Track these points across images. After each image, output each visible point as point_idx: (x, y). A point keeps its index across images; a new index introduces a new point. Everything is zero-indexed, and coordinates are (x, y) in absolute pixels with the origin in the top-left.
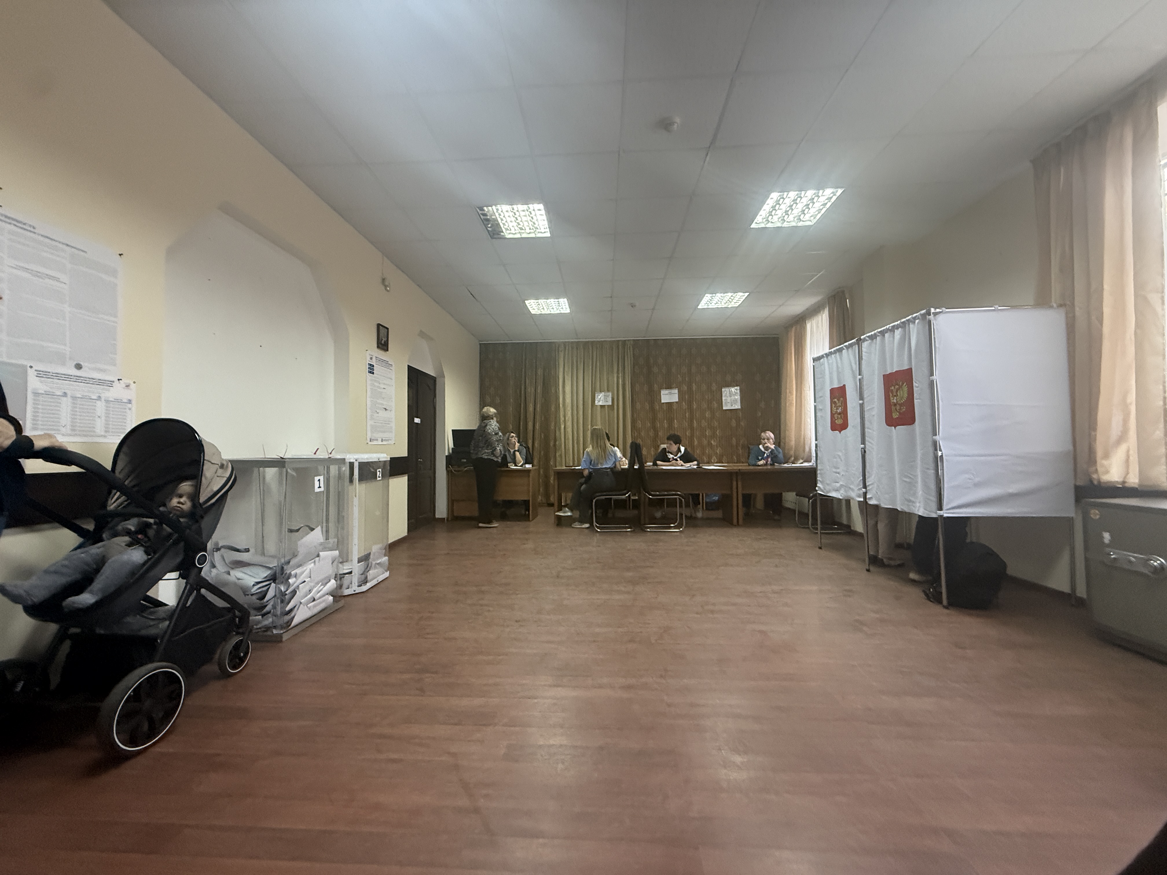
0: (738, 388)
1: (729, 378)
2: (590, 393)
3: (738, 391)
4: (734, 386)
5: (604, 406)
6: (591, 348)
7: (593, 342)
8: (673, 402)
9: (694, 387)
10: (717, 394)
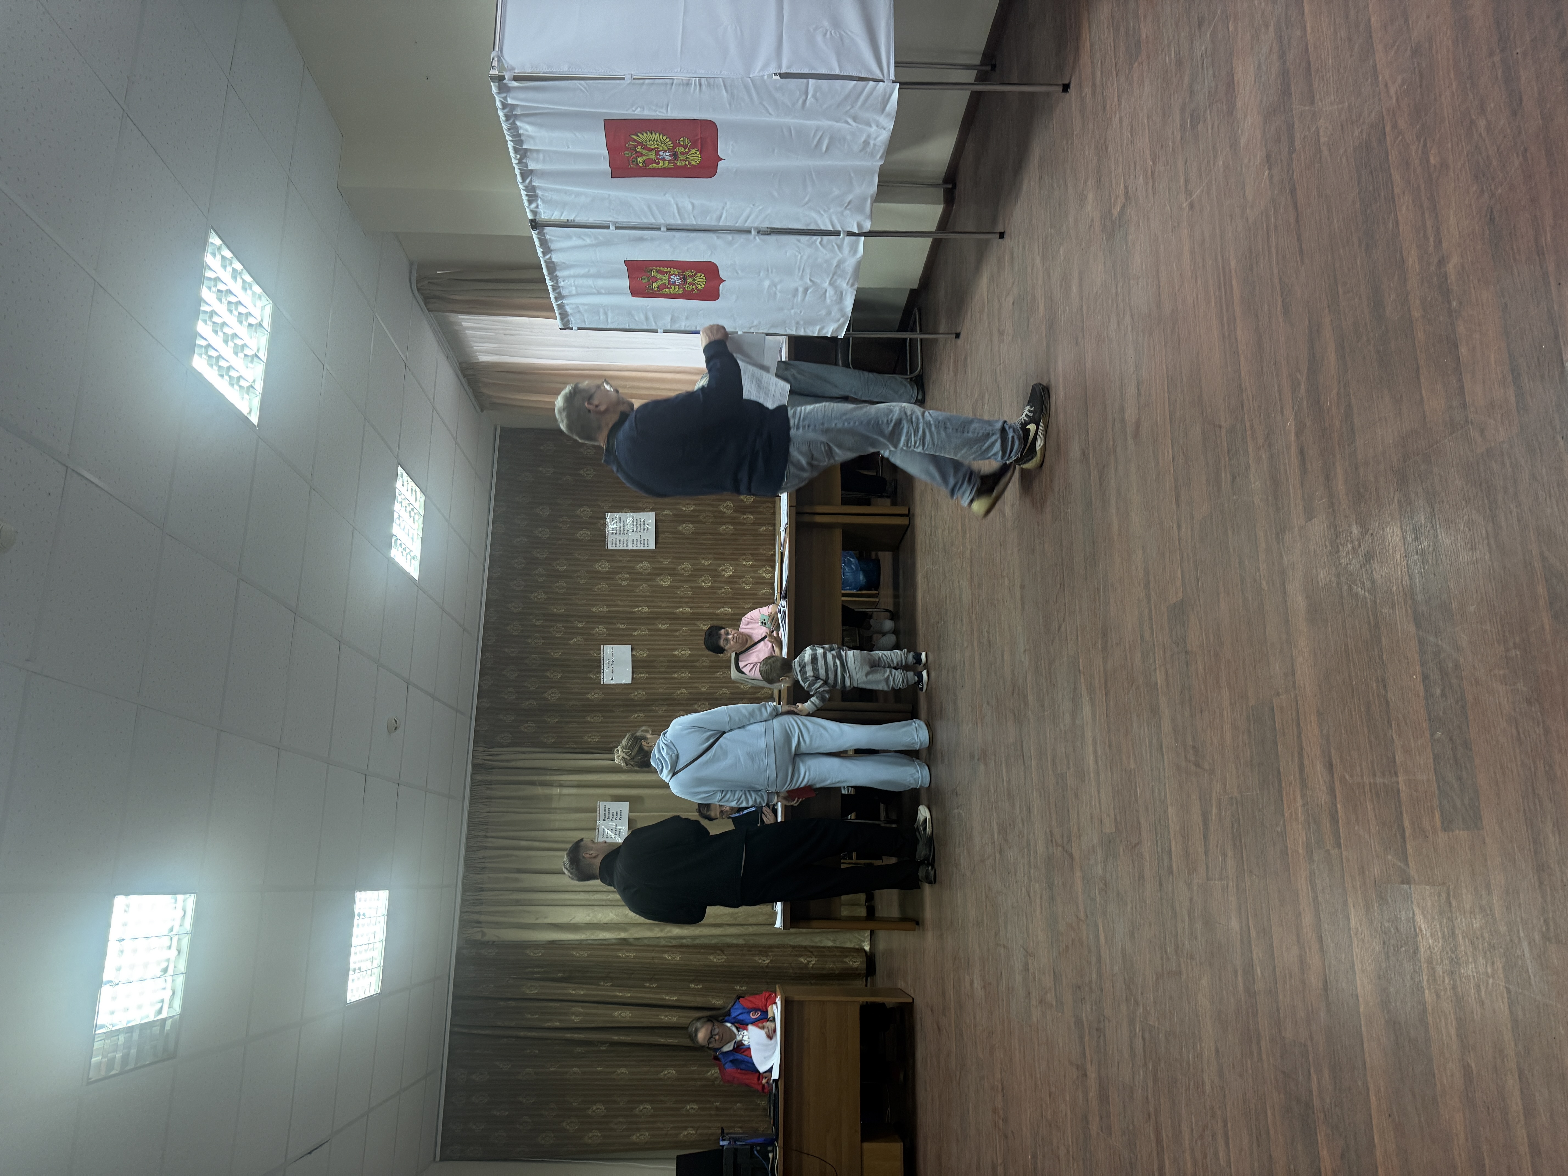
0: (608, 515)
1: (584, 534)
3: (617, 515)
4: (604, 525)
6: (482, 854)
7: (468, 847)
8: (633, 656)
9: (601, 609)
10: (621, 561)
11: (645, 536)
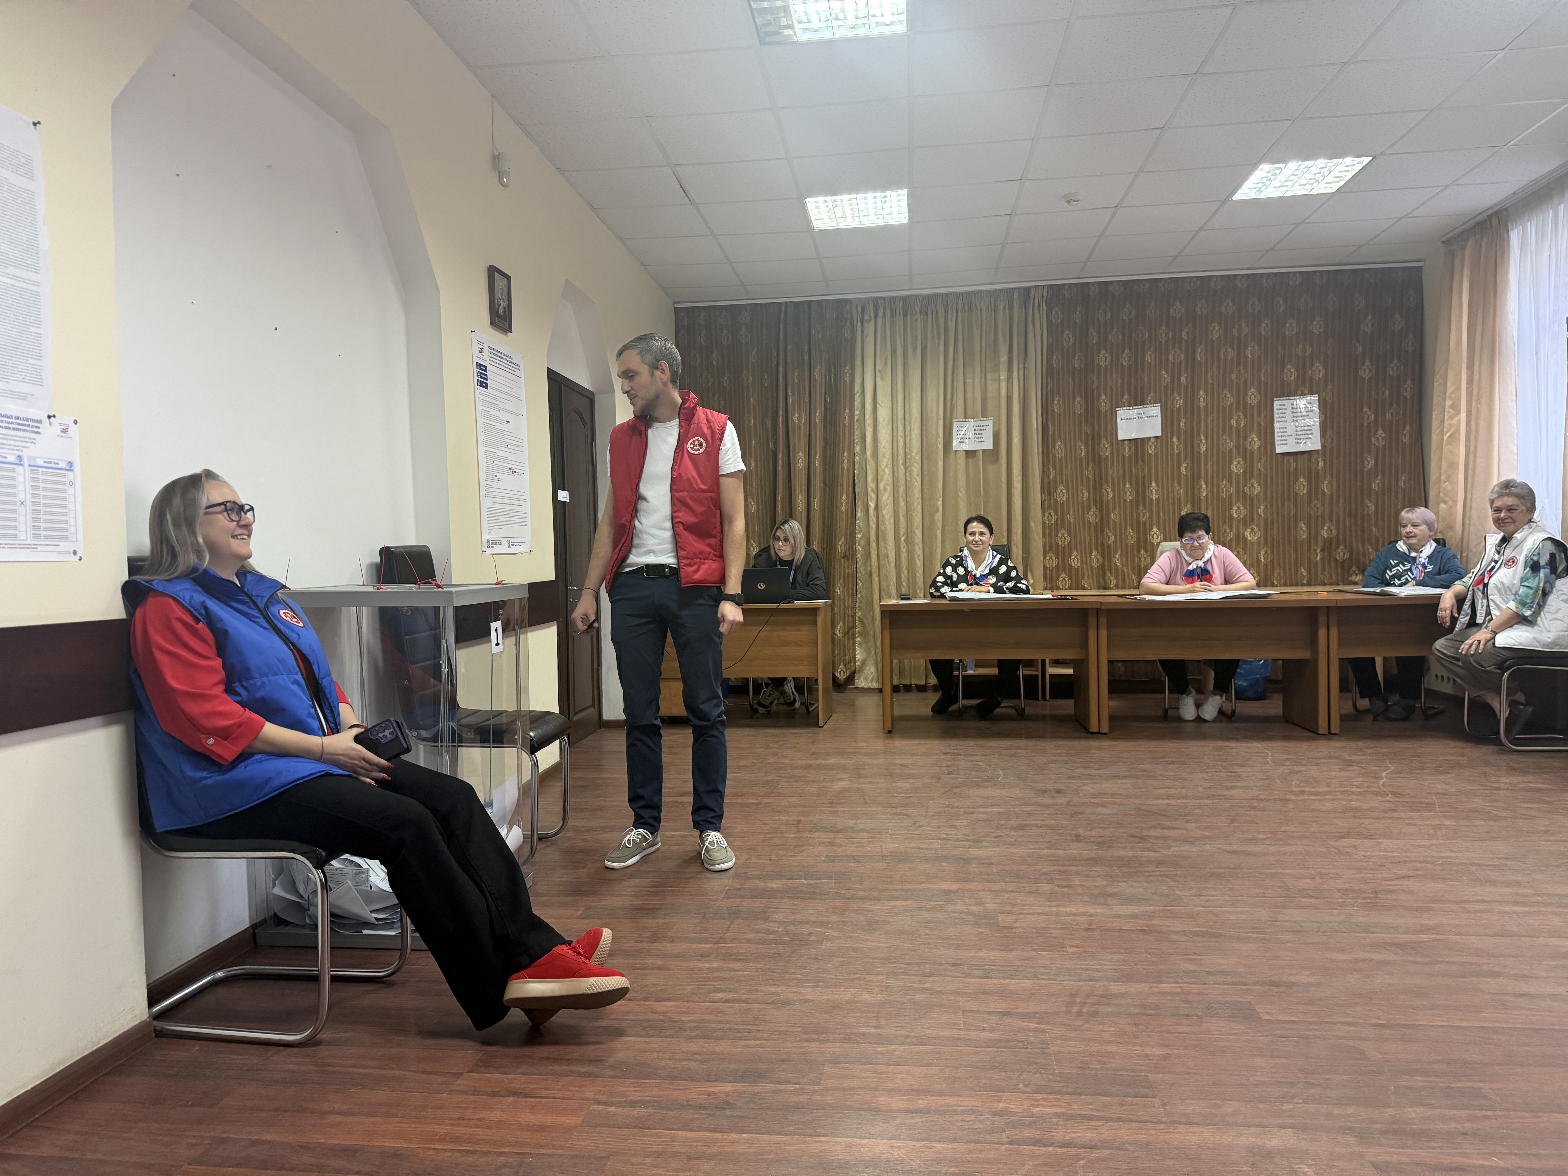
0: (1315, 398)
1: (1291, 373)
2: (941, 422)
3: (1316, 408)
4: (1303, 394)
5: (975, 451)
6: (941, 309)
7: (947, 295)
8: (1149, 438)
9: (1202, 399)
10: (1259, 415)
11: (1291, 441)
